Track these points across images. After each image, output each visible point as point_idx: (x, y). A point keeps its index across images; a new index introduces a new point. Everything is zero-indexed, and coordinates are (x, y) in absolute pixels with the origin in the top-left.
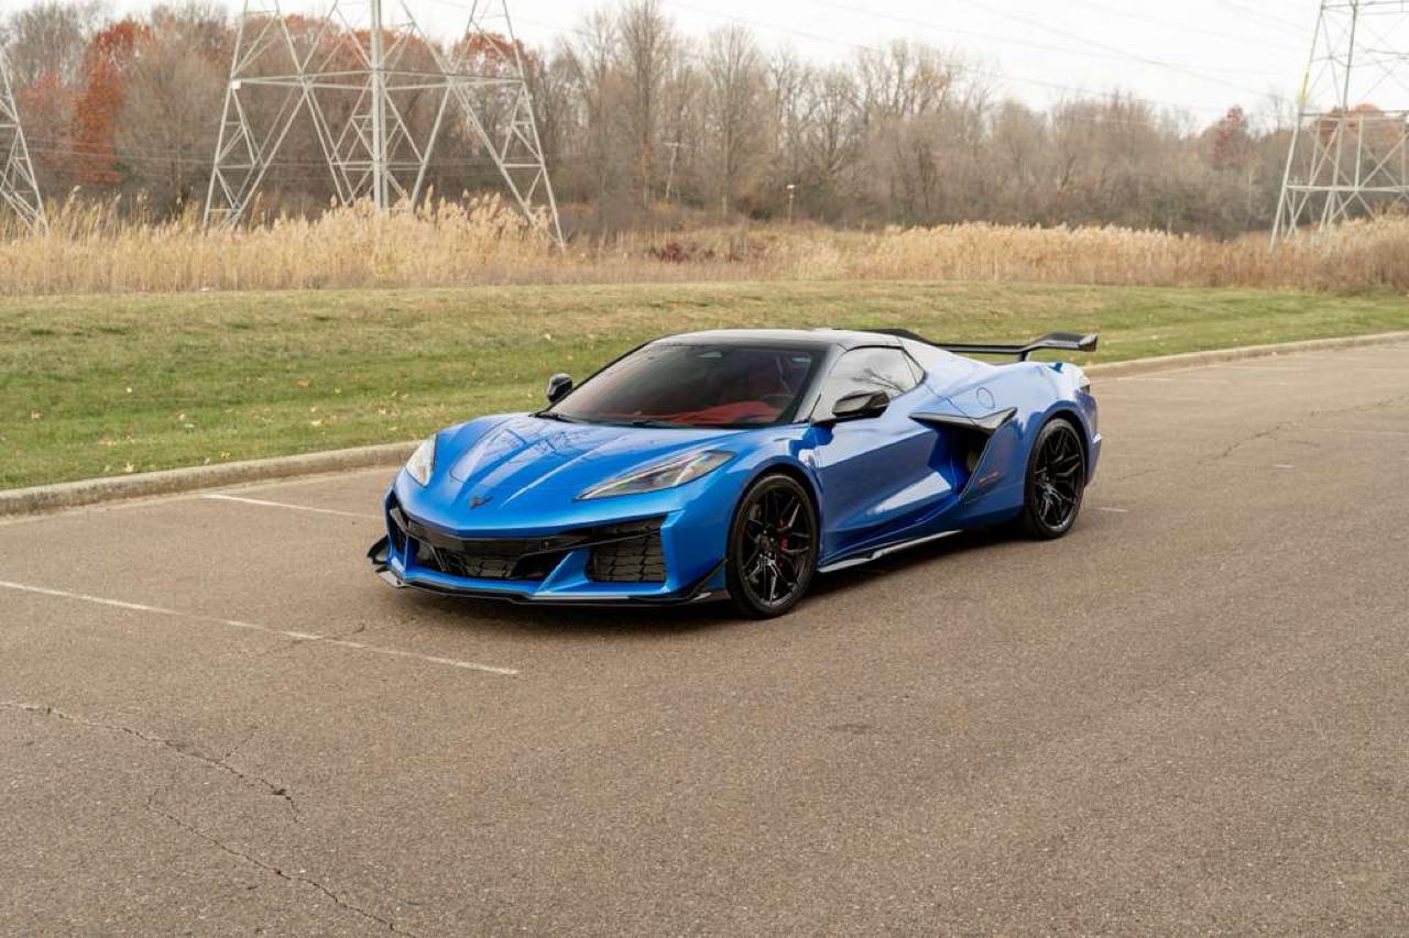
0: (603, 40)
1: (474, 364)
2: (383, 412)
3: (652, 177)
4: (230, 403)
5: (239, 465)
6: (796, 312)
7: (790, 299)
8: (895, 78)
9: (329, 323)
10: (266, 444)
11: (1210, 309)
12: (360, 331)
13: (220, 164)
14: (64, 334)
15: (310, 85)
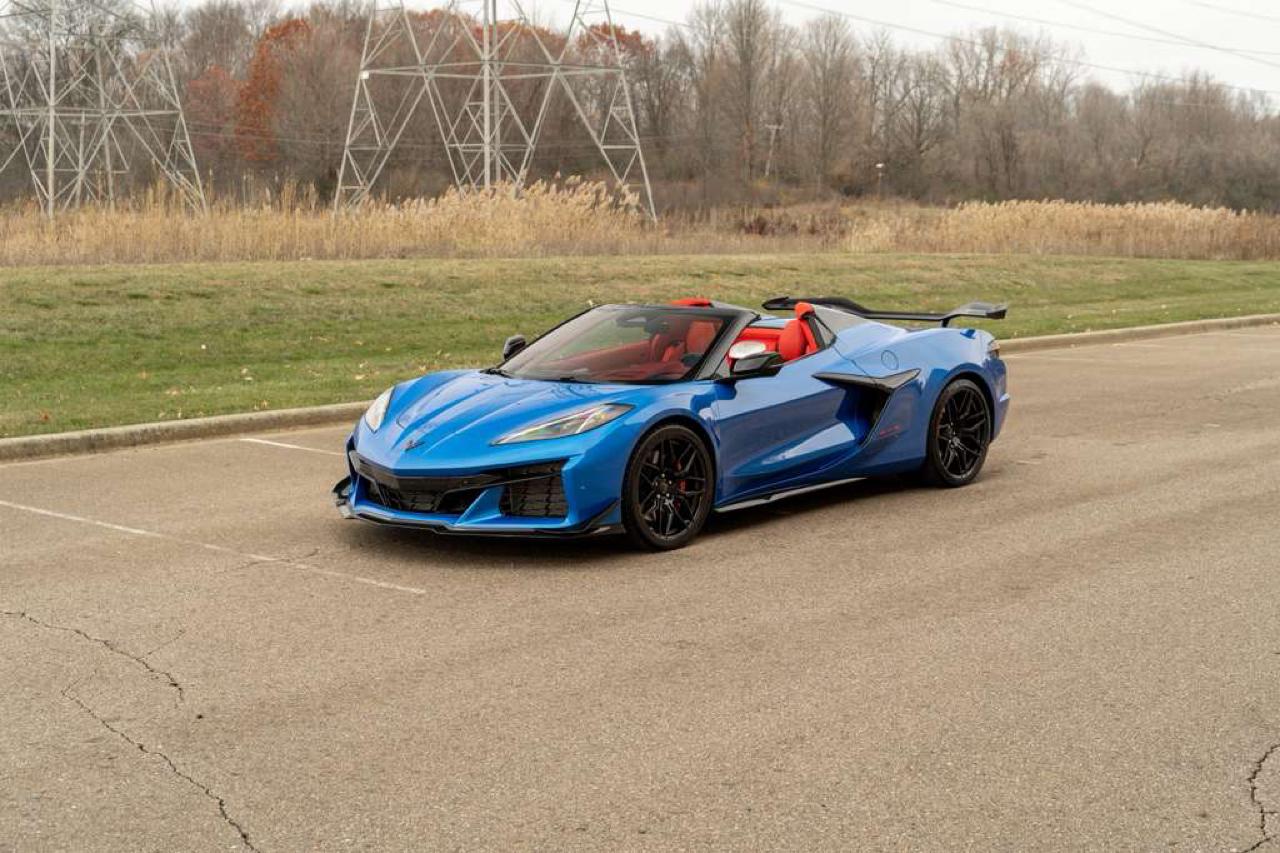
0: (713, 32)
1: (518, 327)
2: (423, 369)
3: (752, 158)
4: (290, 359)
5: (275, 413)
6: (827, 282)
7: (824, 270)
8: (985, 64)
9: (393, 289)
10: (304, 394)
11: (1229, 280)
12: (423, 296)
13: (351, 146)
14: (157, 297)
15: (432, 75)
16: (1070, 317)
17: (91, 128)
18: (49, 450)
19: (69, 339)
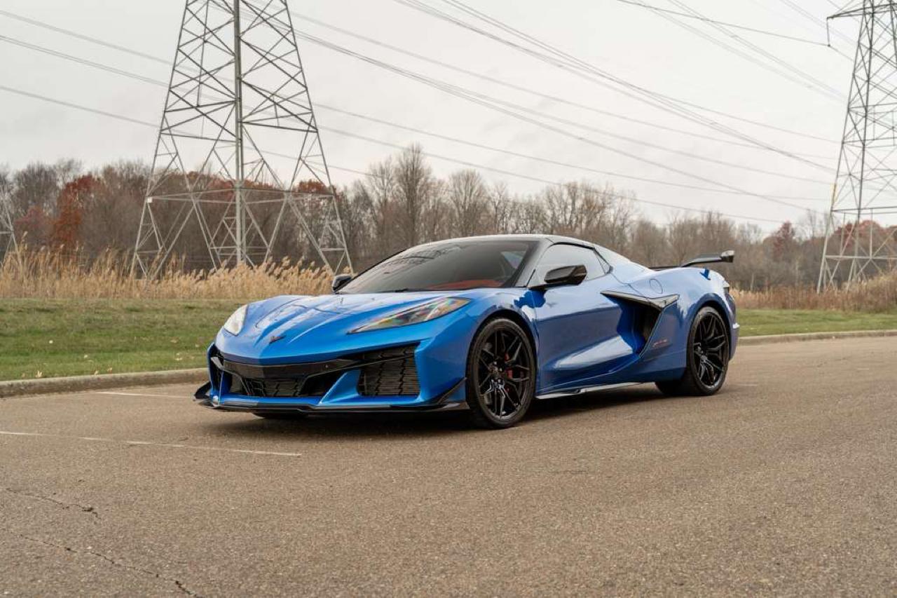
0: (386, 184)
4: (121, 350)
8: (570, 207)
9: (195, 310)
13: (139, 250)
15: (198, 200)
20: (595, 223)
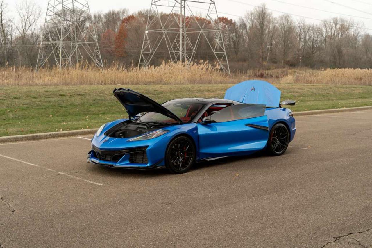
0: (252, 19)
3: (263, 55)
4: (102, 114)
5: (89, 130)
8: (334, 28)
13: (143, 52)
14: (68, 96)
15: (166, 32)
16: (340, 104)
17: (73, 47)
18: (22, 139)
19: (39, 107)
20: (344, 36)
